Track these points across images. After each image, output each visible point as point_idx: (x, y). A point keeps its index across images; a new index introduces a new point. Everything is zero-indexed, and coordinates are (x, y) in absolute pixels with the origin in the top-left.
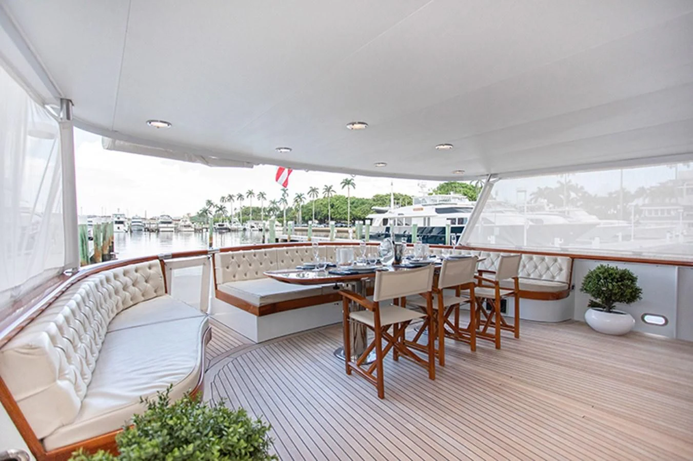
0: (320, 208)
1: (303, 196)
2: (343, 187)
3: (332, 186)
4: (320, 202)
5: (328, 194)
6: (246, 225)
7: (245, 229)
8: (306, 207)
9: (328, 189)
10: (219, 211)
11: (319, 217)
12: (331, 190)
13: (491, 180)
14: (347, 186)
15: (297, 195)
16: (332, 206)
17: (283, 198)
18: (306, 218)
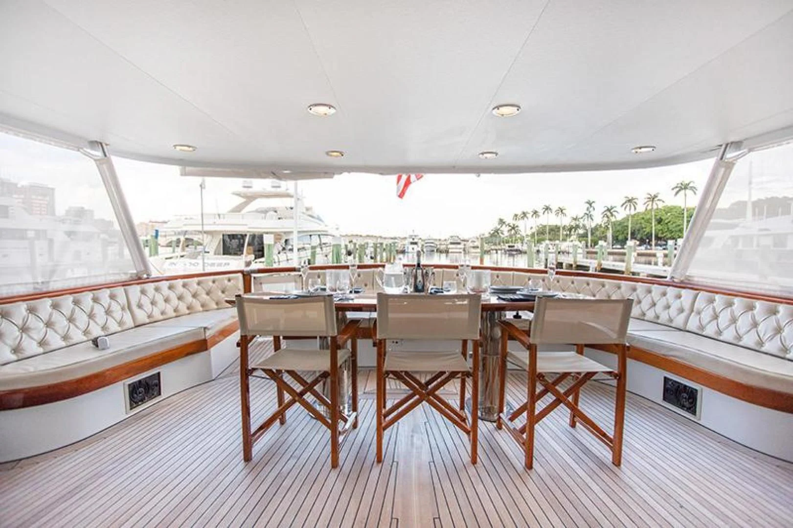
0: (641, 223)
1: (615, 209)
2: (677, 193)
3: (658, 193)
4: (641, 216)
5: (652, 205)
6: (541, 246)
7: (538, 251)
8: (620, 223)
9: (653, 198)
10: (511, 230)
11: (639, 236)
12: (656, 199)
13: (729, 155)
14: (683, 192)
15: (606, 209)
16: (660, 221)
17: (588, 212)
18: (620, 237)
